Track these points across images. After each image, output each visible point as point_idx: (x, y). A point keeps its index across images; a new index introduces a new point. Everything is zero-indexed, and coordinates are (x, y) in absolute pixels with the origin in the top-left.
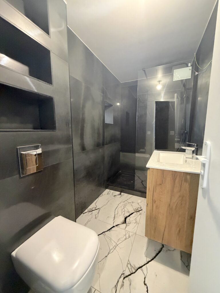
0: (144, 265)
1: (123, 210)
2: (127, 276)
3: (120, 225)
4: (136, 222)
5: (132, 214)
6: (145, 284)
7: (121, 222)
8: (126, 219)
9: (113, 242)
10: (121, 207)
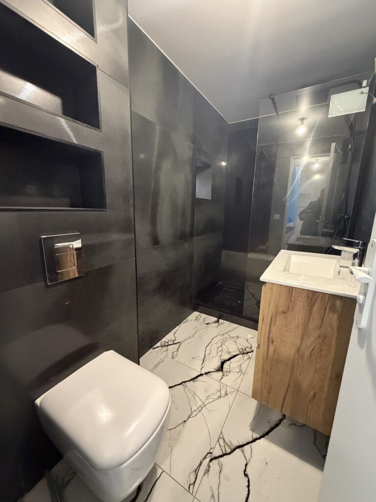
0: (247, 444)
1: (220, 349)
2: (216, 458)
3: (213, 373)
4: (240, 371)
5: (235, 356)
6: (246, 475)
7: (214, 369)
8: (223, 363)
9: (198, 399)
10: (217, 343)
